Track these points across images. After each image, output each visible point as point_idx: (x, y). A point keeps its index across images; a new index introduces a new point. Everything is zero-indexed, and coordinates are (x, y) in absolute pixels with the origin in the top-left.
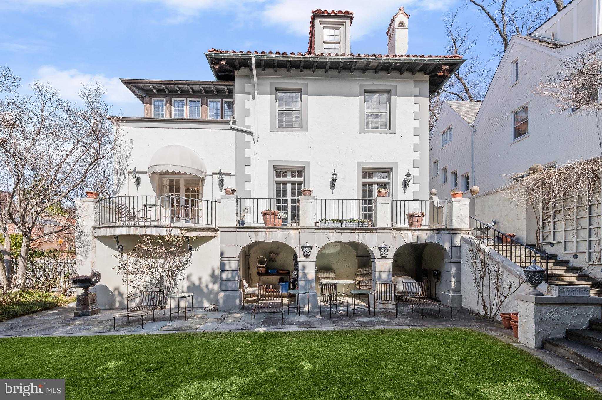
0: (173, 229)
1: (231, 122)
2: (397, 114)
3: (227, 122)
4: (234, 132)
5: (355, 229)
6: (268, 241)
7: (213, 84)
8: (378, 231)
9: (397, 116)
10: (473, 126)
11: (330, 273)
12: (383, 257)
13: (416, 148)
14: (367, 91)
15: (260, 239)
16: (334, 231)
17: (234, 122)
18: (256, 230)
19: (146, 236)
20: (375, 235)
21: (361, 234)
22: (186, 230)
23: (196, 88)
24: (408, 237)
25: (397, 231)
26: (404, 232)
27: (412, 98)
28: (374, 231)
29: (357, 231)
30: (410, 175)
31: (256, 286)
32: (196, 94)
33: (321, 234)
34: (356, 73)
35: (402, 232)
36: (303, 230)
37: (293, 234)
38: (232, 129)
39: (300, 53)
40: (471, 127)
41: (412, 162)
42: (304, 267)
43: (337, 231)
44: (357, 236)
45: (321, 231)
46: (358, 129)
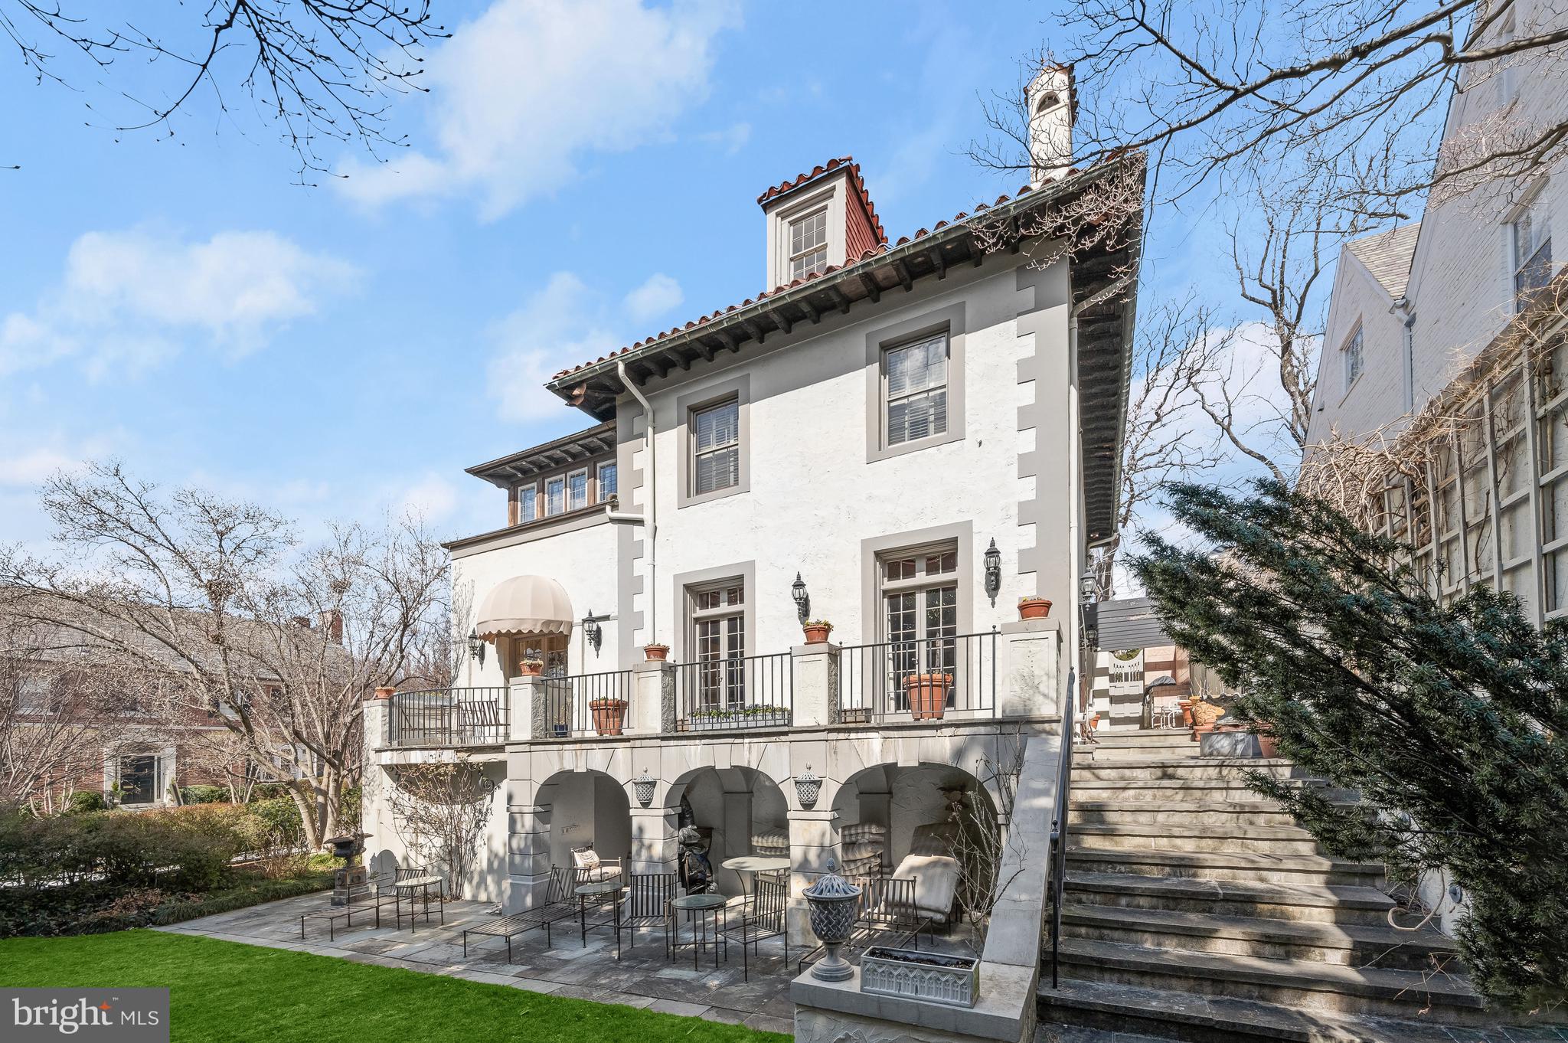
0: (445, 752)
1: (608, 508)
2: (967, 383)
3: (600, 510)
4: (616, 526)
5: (742, 736)
6: (579, 770)
7: (591, 433)
8: (791, 737)
9: (968, 390)
10: (1405, 306)
11: (776, 839)
12: (808, 806)
13: (1026, 466)
14: (886, 347)
15: (568, 766)
16: (697, 742)
17: (615, 507)
18: (560, 747)
19: (410, 766)
20: (785, 748)
21: (755, 747)
22: (466, 751)
23: (575, 448)
24: (869, 749)
25: (842, 736)
26: (860, 735)
27: (1012, 324)
28: (783, 738)
29: (747, 740)
30: (998, 552)
31: (616, 864)
32: (577, 459)
33: (673, 749)
34: (856, 309)
35: (853, 735)
36: (638, 743)
37: (621, 751)
38: (613, 520)
39: (703, 318)
40: (1399, 313)
41: (1014, 511)
42: (641, 830)
43: (704, 741)
44: (746, 753)
45: (672, 743)
46: (863, 453)
